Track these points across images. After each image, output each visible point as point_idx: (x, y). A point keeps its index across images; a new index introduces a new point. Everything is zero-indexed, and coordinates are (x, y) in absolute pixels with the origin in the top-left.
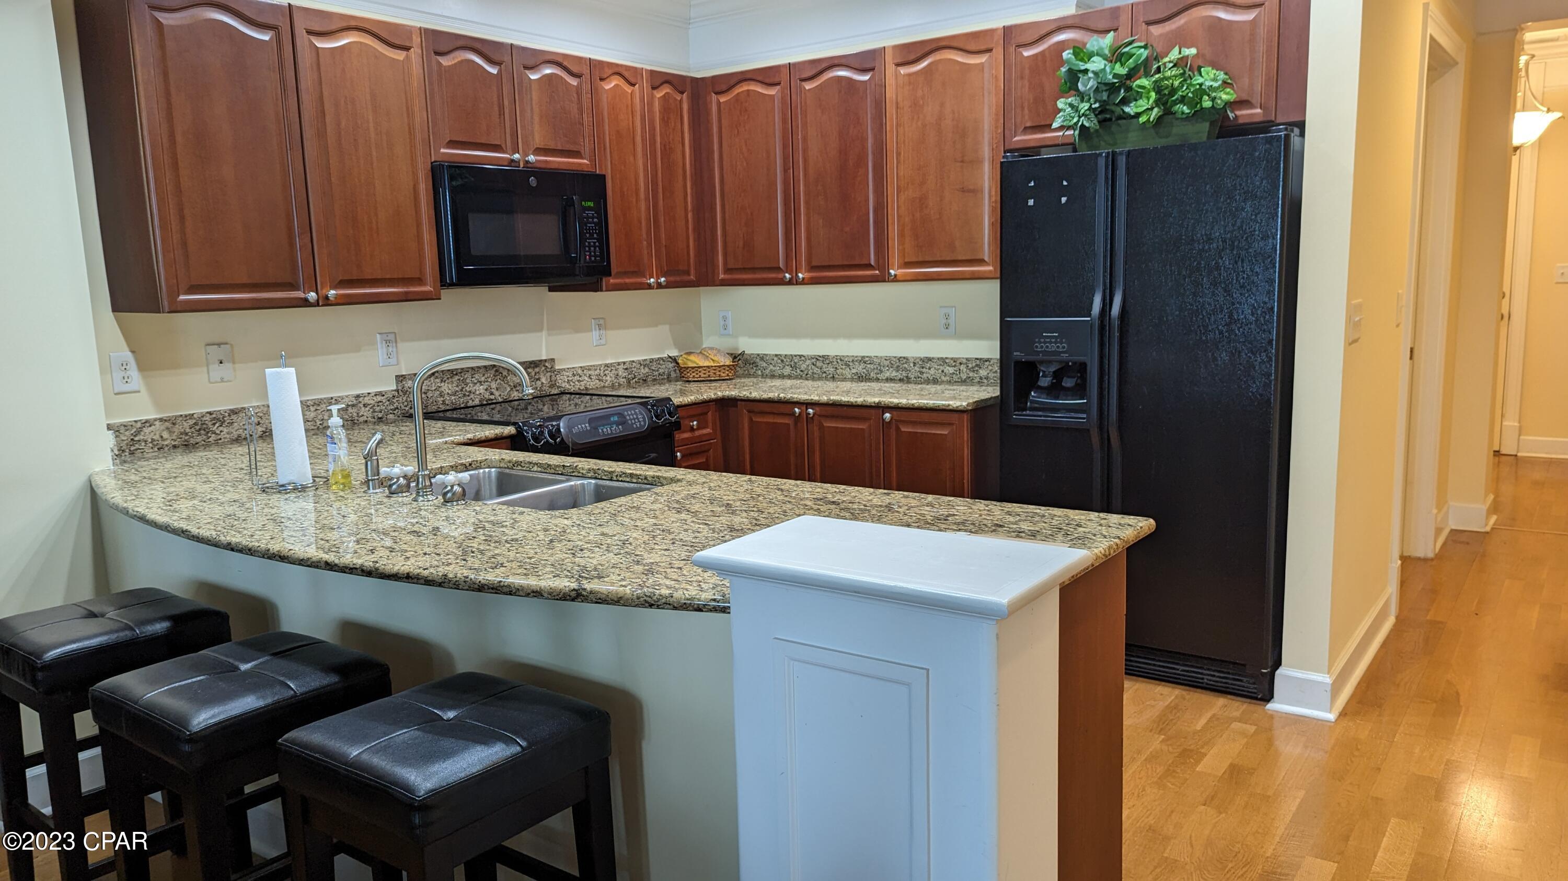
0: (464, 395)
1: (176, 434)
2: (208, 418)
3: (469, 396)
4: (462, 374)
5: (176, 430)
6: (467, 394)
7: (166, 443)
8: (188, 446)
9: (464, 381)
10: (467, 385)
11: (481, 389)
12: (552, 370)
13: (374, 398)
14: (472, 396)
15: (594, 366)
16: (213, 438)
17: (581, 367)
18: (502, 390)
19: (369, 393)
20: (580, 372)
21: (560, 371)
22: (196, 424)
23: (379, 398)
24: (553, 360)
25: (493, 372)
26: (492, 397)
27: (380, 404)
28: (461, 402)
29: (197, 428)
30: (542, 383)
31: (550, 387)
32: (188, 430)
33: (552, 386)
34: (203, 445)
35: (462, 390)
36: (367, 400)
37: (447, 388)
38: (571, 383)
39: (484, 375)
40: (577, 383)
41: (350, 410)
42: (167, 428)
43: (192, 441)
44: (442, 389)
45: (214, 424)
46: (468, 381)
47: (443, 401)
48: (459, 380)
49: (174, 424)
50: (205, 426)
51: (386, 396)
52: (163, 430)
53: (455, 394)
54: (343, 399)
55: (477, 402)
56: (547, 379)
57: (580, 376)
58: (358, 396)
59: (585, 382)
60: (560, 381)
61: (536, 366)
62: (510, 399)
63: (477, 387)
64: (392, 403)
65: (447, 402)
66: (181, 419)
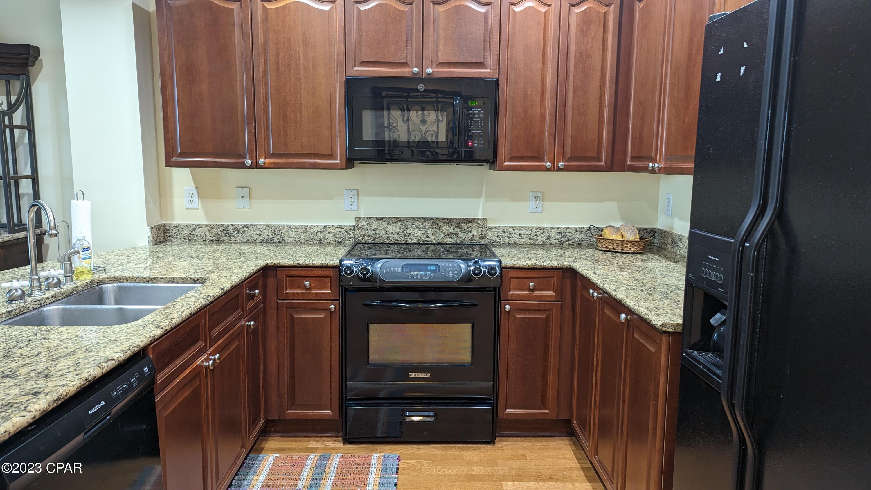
0: (405, 235)
1: (213, 234)
2: (231, 227)
3: (409, 236)
4: (405, 221)
5: (213, 232)
6: (408, 235)
7: (207, 238)
8: (219, 242)
9: (406, 226)
10: (408, 229)
11: (419, 233)
12: (484, 227)
13: (337, 229)
14: (411, 237)
15: (525, 227)
16: (233, 239)
17: (512, 227)
18: (437, 235)
19: (333, 226)
20: (510, 230)
21: (490, 228)
22: (224, 230)
23: (340, 230)
24: (485, 219)
25: (430, 222)
26: (427, 239)
27: (340, 233)
28: (403, 239)
29: (225, 232)
30: (473, 235)
31: (480, 238)
32: (219, 233)
33: (482, 238)
34: (227, 242)
35: (403, 232)
36: (331, 230)
37: (391, 229)
38: (501, 238)
39: (422, 224)
40: (506, 238)
41: (319, 234)
42: (209, 230)
43: (221, 239)
44: (388, 229)
45: (234, 231)
46: (409, 226)
47: (388, 237)
48: (402, 225)
49: (212, 228)
50: (229, 232)
51: (345, 229)
52: (207, 231)
53: (397, 234)
54: (314, 227)
55: (415, 241)
56: (478, 233)
57: (510, 234)
58: (325, 227)
59: (514, 238)
60: (490, 235)
61: (469, 223)
62: (443, 242)
63: (416, 231)
64: (349, 234)
65: (391, 238)
66: (216, 226)
